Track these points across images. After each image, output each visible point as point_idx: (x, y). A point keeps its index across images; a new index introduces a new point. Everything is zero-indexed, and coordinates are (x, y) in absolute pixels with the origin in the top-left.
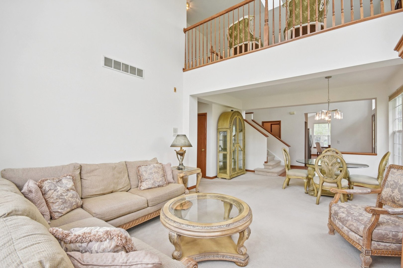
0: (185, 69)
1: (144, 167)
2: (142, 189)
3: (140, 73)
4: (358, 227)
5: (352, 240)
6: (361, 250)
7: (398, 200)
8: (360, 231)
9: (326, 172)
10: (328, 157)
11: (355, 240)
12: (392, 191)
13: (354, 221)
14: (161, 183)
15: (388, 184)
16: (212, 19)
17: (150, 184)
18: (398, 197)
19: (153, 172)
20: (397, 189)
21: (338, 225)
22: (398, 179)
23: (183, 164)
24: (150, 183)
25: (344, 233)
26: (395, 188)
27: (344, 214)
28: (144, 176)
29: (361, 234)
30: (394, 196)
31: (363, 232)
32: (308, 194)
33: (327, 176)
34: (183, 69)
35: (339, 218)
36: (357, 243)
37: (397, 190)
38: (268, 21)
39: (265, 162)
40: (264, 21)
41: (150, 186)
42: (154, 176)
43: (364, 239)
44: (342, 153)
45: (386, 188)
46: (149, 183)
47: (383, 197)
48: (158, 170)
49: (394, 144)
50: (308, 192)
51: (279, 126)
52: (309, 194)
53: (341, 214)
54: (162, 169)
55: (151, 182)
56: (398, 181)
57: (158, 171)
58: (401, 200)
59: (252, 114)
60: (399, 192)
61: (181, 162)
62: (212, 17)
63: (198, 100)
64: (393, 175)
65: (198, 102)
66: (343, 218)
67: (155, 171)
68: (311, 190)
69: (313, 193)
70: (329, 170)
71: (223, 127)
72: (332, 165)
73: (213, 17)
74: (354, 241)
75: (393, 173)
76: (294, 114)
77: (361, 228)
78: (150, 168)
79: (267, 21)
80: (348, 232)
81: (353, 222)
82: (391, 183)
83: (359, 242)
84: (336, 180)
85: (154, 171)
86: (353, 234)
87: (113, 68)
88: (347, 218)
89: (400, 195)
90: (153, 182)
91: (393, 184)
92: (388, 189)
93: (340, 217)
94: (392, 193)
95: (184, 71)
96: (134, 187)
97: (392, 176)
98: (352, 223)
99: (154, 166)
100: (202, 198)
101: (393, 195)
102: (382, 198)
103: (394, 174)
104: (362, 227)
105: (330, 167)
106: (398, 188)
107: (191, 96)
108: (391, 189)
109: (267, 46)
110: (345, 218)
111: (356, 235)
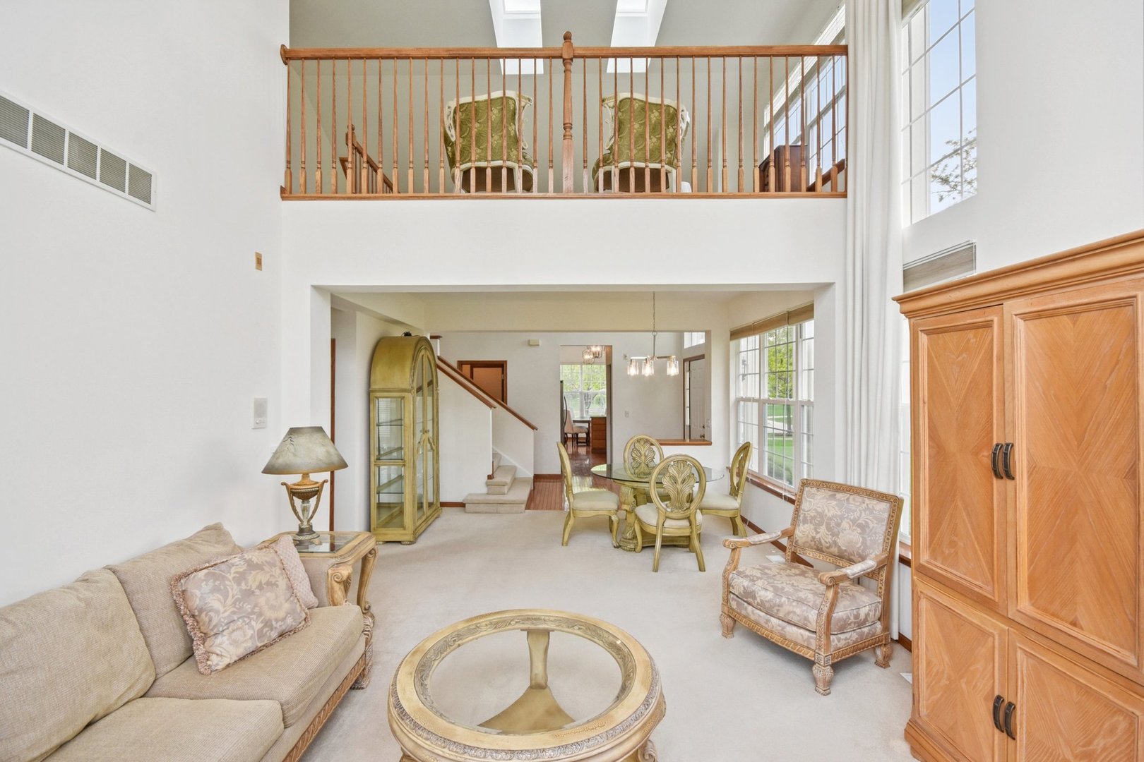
0: (288, 189)
1: (206, 575)
2: (220, 667)
3: (141, 185)
4: (806, 615)
5: (791, 641)
6: (813, 659)
7: (828, 545)
8: (810, 622)
9: (672, 496)
10: (678, 464)
11: (802, 643)
12: (815, 529)
13: (794, 604)
14: (289, 621)
15: (805, 518)
16: (398, 58)
17: (251, 638)
18: (827, 540)
19: (254, 587)
20: (824, 526)
21: (753, 617)
22: (823, 507)
23: (314, 529)
24: (250, 632)
25: (772, 632)
26: (820, 524)
27: (768, 592)
28: (217, 612)
29: (813, 627)
30: (820, 538)
31: (817, 622)
32: (620, 550)
33: (672, 505)
34: (281, 187)
35: (758, 602)
36: (803, 646)
37: (823, 529)
38: (571, 128)
39: (490, 477)
40: (563, 126)
41: (249, 645)
42: (262, 601)
43: (820, 637)
44: (661, 444)
45: (804, 524)
46: (245, 636)
47: (799, 542)
48: (271, 576)
49: (737, 422)
50: (621, 544)
51: (503, 373)
52: (624, 549)
53: (762, 593)
54: (280, 568)
55: (253, 629)
56: (823, 511)
57: (273, 580)
58: (834, 545)
59: (438, 340)
60: (828, 531)
61: (305, 523)
62: (401, 51)
63: (332, 303)
64: (812, 500)
65: (332, 308)
66: (770, 601)
67: (261, 582)
68: (629, 539)
69: (632, 546)
70: (678, 492)
71: (390, 386)
72: (683, 482)
73: (404, 53)
74: (796, 644)
75: (813, 496)
76: (538, 345)
77: (813, 615)
78: (237, 572)
79: (567, 126)
80: (783, 628)
81: (794, 606)
82: (812, 514)
83: (809, 643)
84: (687, 513)
85: (257, 583)
86: (795, 629)
87: (29, 151)
88: (778, 600)
89: (830, 537)
90: (259, 626)
91: (815, 516)
92: (806, 525)
93: (761, 600)
94: (816, 534)
95: (283, 198)
96: (169, 668)
97: (810, 502)
98: (791, 609)
99: (249, 565)
100: (471, 638)
101: (818, 536)
102: (797, 542)
103: (813, 498)
104: (812, 613)
105: (679, 486)
106: (825, 524)
107: (314, 287)
108: (812, 527)
109: (571, 192)
110: (774, 601)
111: (802, 631)
